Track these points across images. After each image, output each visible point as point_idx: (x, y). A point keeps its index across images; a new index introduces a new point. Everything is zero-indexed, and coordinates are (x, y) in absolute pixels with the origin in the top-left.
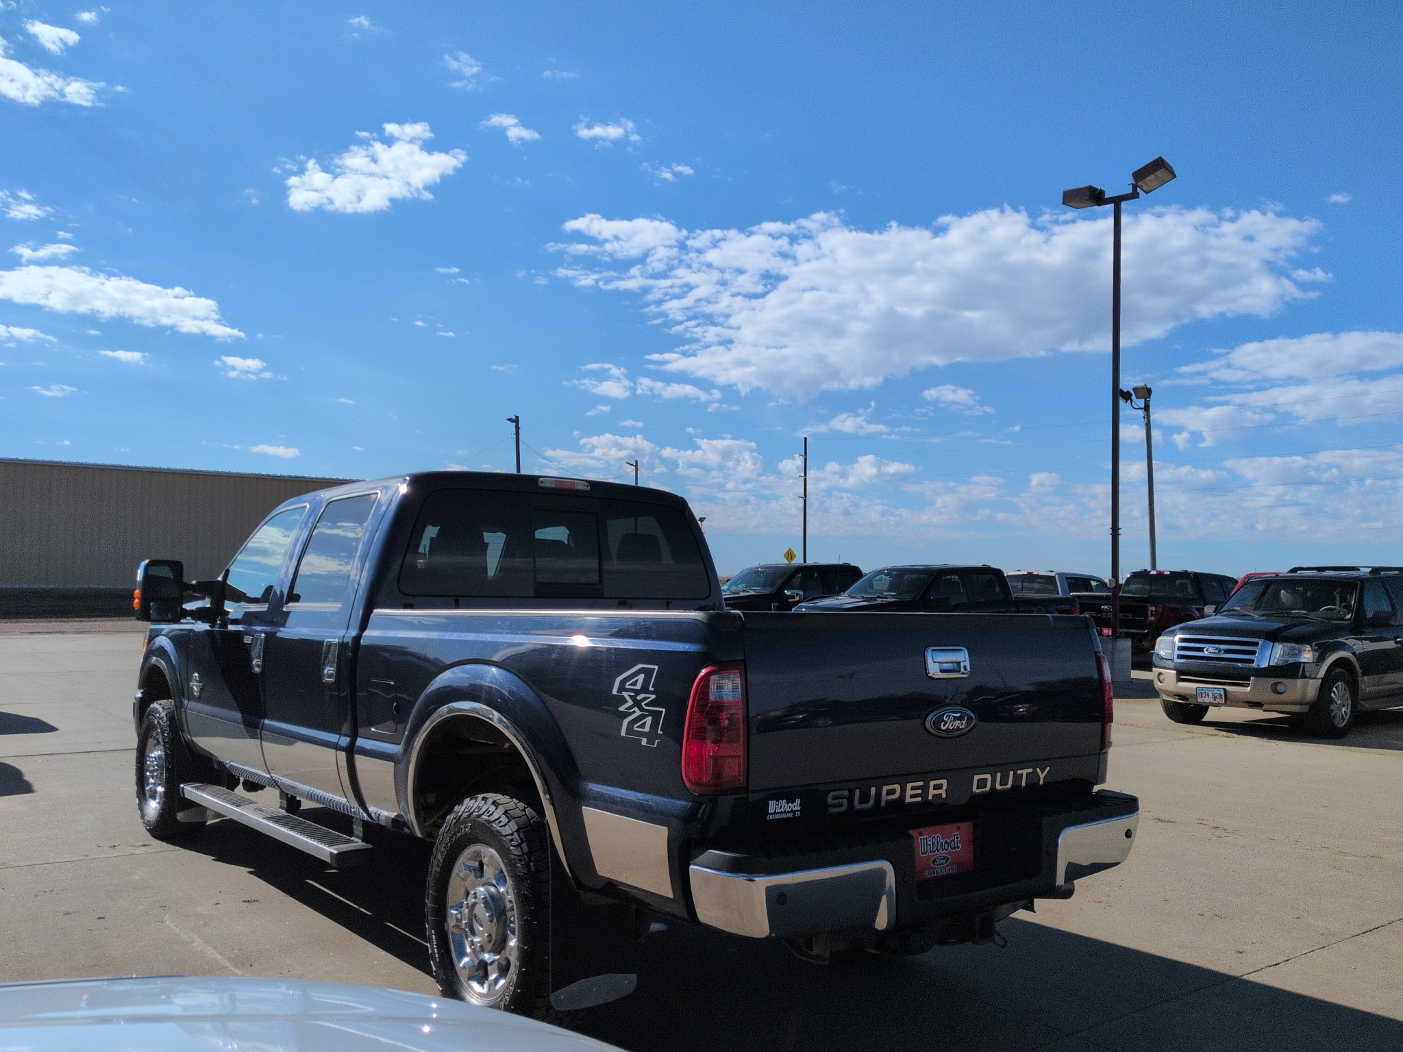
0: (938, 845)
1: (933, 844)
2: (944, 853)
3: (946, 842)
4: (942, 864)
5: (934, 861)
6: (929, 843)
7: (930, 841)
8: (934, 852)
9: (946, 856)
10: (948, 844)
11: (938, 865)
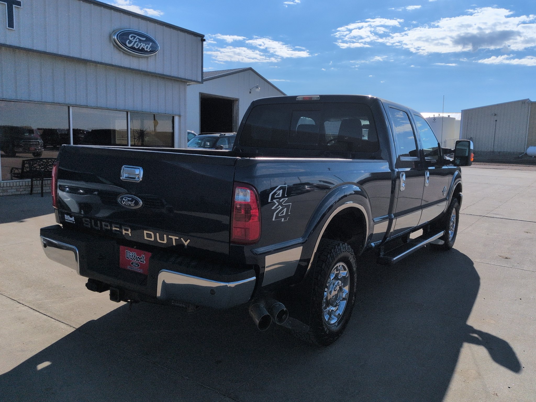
0: (134, 257)
1: (132, 256)
2: (137, 262)
3: (138, 257)
4: (136, 266)
5: (132, 263)
6: (130, 255)
7: (131, 254)
8: (133, 259)
9: (138, 263)
10: (139, 258)
11: (134, 266)
